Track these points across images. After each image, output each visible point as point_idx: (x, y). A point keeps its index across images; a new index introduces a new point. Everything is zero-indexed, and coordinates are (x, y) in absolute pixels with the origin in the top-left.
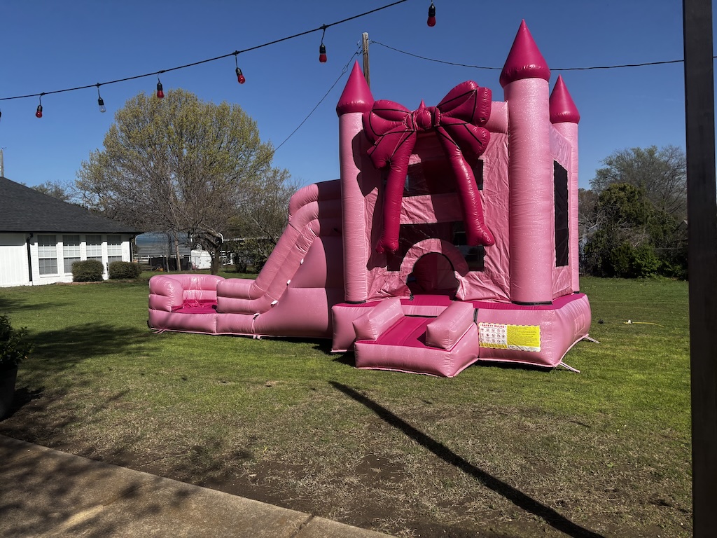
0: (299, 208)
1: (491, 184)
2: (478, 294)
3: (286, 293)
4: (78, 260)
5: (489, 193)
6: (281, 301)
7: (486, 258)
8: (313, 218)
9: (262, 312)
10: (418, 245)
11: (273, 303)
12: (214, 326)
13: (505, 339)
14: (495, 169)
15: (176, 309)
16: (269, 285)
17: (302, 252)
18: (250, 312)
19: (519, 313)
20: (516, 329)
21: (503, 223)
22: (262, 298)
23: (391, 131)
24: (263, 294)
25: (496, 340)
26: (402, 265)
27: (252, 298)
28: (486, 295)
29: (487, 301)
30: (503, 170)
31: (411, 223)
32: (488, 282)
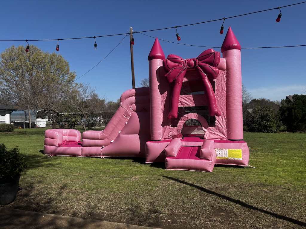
0: (126, 99)
1: (218, 91)
2: (213, 136)
3: (119, 137)
5: (218, 95)
6: (115, 141)
7: (216, 121)
8: (133, 104)
9: (105, 146)
10: (186, 115)
11: (112, 142)
12: (80, 153)
13: (227, 155)
14: (220, 85)
15: (60, 145)
16: (110, 133)
17: (127, 119)
18: (100, 146)
19: (232, 144)
20: (232, 151)
21: (224, 107)
22: (106, 139)
23: (176, 67)
24: (107, 137)
25: (223, 156)
26: (178, 124)
27: (101, 139)
28: (216, 137)
29: (217, 139)
30: (223, 85)
31: (182, 106)
32: (217, 132)
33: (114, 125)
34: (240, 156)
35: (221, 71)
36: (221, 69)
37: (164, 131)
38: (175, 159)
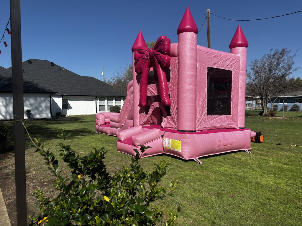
0: (130, 89)
1: (173, 79)
2: (169, 126)
3: (126, 121)
4: (112, 106)
5: (172, 83)
6: (125, 124)
7: (171, 110)
9: (120, 128)
10: (153, 104)
11: (123, 125)
12: (109, 132)
13: (170, 145)
14: (174, 73)
15: (101, 125)
16: (122, 118)
17: (130, 106)
18: (117, 128)
19: (176, 134)
20: (173, 141)
21: (176, 96)
22: (120, 123)
23: (141, 58)
24: (120, 121)
25: (168, 145)
26: (149, 112)
27: (118, 123)
28: (171, 126)
29: (171, 129)
30: (176, 73)
31: (151, 95)
32: (172, 121)
34: (179, 147)
35: (174, 57)
36: (174, 55)
37: (140, 118)
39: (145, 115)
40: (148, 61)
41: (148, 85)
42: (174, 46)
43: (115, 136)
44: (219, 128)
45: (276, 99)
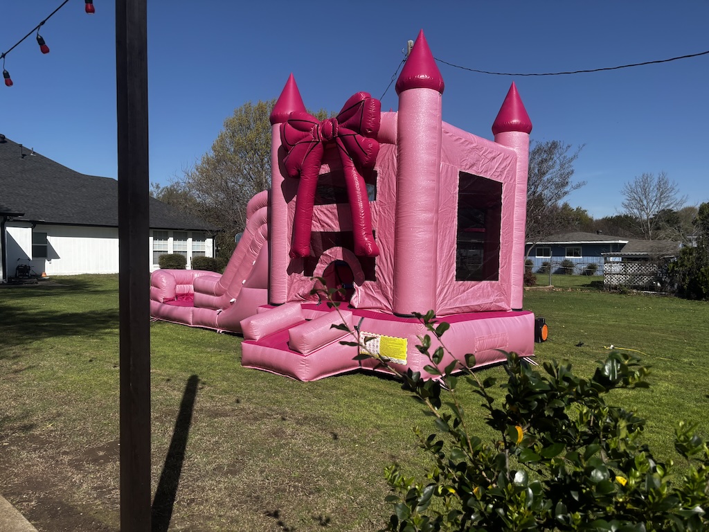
0: (254, 212)
1: (382, 195)
2: (369, 303)
3: (242, 292)
4: (166, 253)
5: (381, 204)
6: (238, 299)
7: (376, 268)
8: (263, 223)
9: (224, 309)
10: (327, 252)
11: (231, 301)
12: (190, 319)
13: (379, 349)
14: (386, 180)
15: (167, 301)
16: (229, 284)
17: (254, 254)
18: (215, 308)
20: (388, 340)
21: (390, 234)
22: (224, 296)
23: (301, 141)
24: (225, 292)
25: (372, 349)
26: (315, 271)
27: (218, 295)
28: (374, 304)
29: (375, 311)
30: (392, 181)
31: (322, 230)
32: (378, 292)
33: (236, 267)
34: (402, 354)
35: (388, 145)
36: (387, 140)
37: (291, 284)
38: (252, 346)
39: (304, 278)
40: (319, 149)
41: (316, 206)
42: (388, 120)
43: (207, 329)
44: (479, 309)
45: (531, 248)
